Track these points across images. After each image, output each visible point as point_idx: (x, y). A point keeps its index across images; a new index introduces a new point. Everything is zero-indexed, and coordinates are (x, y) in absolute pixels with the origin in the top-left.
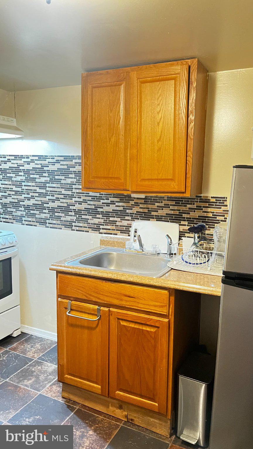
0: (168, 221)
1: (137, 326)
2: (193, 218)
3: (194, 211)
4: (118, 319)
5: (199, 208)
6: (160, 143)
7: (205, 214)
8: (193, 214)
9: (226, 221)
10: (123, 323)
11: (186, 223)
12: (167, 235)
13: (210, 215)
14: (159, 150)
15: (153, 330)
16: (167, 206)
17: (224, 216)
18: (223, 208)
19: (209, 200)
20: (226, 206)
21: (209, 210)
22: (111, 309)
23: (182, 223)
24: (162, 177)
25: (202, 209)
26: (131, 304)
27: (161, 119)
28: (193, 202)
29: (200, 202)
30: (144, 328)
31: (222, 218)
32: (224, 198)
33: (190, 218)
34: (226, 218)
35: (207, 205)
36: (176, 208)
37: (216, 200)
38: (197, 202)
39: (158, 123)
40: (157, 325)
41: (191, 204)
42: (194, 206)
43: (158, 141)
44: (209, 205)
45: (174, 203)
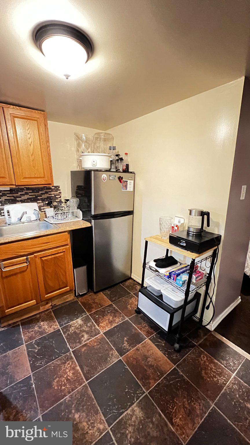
0: (30, 202)
1: (53, 256)
2: (44, 199)
3: (44, 195)
4: (41, 258)
5: (46, 193)
6: (33, 157)
7: (50, 196)
8: (44, 196)
9: (61, 198)
10: (43, 259)
11: (41, 202)
12: (34, 210)
13: (53, 195)
14: (33, 160)
15: (62, 254)
16: (27, 194)
17: (59, 195)
18: (59, 191)
19: (51, 188)
20: (60, 190)
21: (52, 193)
22: (35, 254)
23: (38, 202)
24: (37, 176)
25: (48, 193)
26: (49, 246)
27: (32, 142)
28: (43, 189)
29: (46, 189)
30: (57, 255)
31: (59, 196)
32: (58, 186)
33: (43, 199)
34: (61, 196)
35: (50, 190)
36: (32, 194)
37: (55, 188)
38: (45, 189)
39: (30, 145)
40: (64, 250)
41: (42, 191)
42: (44, 192)
43: (32, 155)
44: (51, 190)
45: (31, 191)
